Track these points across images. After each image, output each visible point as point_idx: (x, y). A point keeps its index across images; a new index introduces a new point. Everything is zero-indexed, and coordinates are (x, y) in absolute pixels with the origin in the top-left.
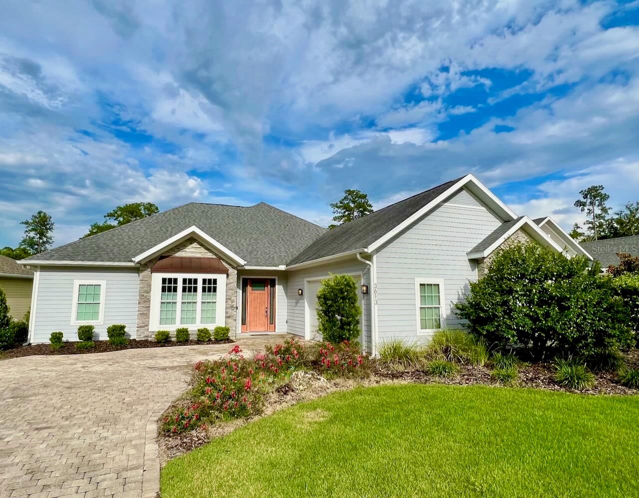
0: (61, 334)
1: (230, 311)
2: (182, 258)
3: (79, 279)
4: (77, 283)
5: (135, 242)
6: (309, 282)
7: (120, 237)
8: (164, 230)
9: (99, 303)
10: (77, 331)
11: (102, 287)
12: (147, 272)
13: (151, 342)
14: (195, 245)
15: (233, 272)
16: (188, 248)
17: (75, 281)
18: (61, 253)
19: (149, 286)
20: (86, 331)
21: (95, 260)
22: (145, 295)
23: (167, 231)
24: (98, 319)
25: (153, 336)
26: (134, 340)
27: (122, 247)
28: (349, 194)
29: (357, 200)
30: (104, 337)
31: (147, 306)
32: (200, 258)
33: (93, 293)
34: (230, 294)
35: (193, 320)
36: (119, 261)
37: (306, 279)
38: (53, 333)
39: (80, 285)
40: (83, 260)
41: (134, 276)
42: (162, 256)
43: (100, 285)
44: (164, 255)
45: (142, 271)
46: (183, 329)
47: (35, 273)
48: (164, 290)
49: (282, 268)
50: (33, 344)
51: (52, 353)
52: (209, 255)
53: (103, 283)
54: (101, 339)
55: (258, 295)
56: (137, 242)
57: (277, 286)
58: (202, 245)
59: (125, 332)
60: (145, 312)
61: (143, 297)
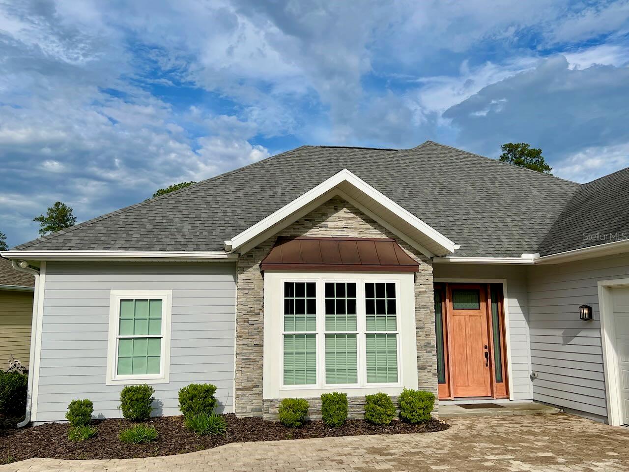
0: (89, 404)
1: (425, 355)
2: (319, 240)
3: (120, 288)
4: (116, 295)
5: (220, 214)
6: (609, 289)
7: (191, 205)
8: (269, 191)
9: (160, 338)
10: (119, 396)
11: (164, 303)
12: (253, 272)
13: (269, 424)
14: (343, 213)
15: (426, 269)
16: (331, 218)
17: (112, 292)
18: (84, 234)
19: (260, 300)
20: (137, 400)
21: (149, 248)
22: (252, 319)
23: (275, 193)
24: (158, 371)
25: (271, 410)
26: (232, 415)
27: (198, 223)
28: (510, 152)
29: (524, 160)
30: (171, 409)
31: (256, 343)
32: (355, 240)
33: (148, 317)
34: (422, 316)
35: (350, 374)
36: (198, 248)
37: (601, 284)
38: (74, 403)
39: (121, 300)
40: (126, 249)
41: (226, 280)
42: (280, 237)
43: (161, 300)
44: (284, 235)
45: (243, 269)
46: (335, 394)
47: (36, 276)
48: (288, 309)
49: (528, 258)
50: (35, 425)
51: (71, 453)
52: (374, 234)
53: (166, 296)
54: (166, 413)
55: (467, 319)
56: (225, 212)
57: (506, 301)
58: (358, 213)
59: (214, 400)
60: (252, 357)
61: (246, 325)
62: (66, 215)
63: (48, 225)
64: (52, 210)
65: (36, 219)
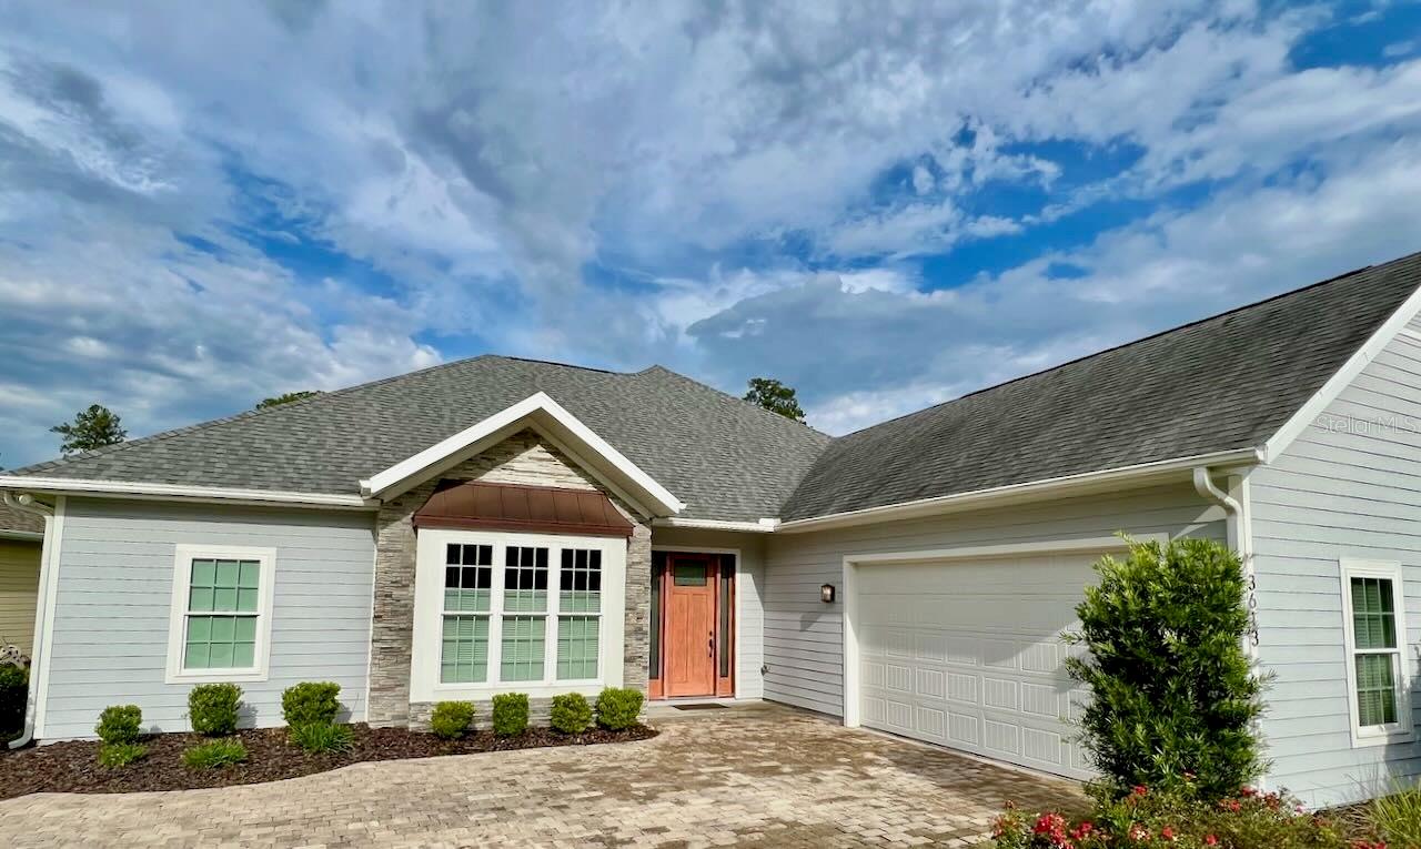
0: (134, 712)
1: (635, 643)
2: (501, 487)
3: (192, 543)
4: (186, 552)
5: (356, 441)
6: (856, 565)
7: (312, 425)
8: (431, 413)
9: (255, 616)
10: (186, 700)
11: (262, 566)
12: (401, 526)
13: (416, 735)
14: (537, 451)
15: (642, 533)
16: (518, 458)
17: (178, 546)
18: (135, 458)
19: (411, 567)
20: (215, 705)
21: (242, 484)
22: (396, 593)
23: (442, 417)
24: (250, 664)
25: (421, 718)
26: (363, 725)
27: (320, 453)
28: (758, 389)
29: (774, 401)
30: (271, 718)
31: (402, 626)
32: (553, 491)
33: (237, 586)
34: (634, 593)
35: (535, 668)
36: (318, 489)
37: (847, 559)
38: (109, 711)
39: (194, 560)
40: (203, 484)
42: (443, 480)
43: (258, 562)
44: (449, 477)
45: (387, 522)
46: (512, 695)
47: (48, 517)
48: (452, 579)
49: (768, 525)
50: (41, 743)
51: (102, 783)
52: (577, 483)
53: (267, 556)
54: (261, 724)
55: (691, 597)
56: (363, 440)
57: (738, 576)
58: (556, 453)
59: (337, 705)
60: (395, 645)
61: (389, 600)
62: (108, 426)
63: (76, 438)
64: (85, 417)
65: (56, 429)
